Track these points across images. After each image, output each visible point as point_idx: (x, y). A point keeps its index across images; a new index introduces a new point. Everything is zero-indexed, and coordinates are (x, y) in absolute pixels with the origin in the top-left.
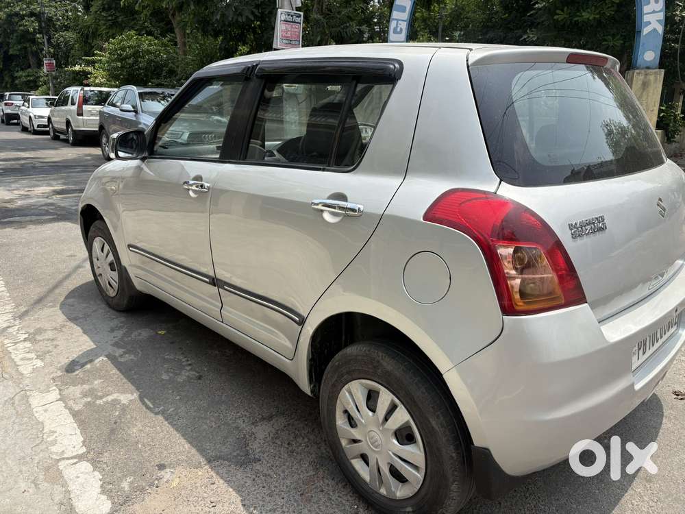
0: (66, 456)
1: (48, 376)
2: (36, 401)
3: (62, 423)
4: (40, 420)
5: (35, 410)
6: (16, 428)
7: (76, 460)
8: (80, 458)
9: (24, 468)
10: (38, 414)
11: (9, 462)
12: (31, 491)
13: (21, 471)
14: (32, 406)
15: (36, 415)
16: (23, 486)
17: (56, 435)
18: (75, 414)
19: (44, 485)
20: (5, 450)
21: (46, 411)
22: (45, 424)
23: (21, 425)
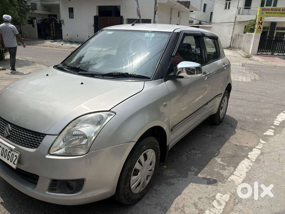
0: (251, 161)
1: (224, 185)
2: (239, 180)
3: (242, 168)
4: (246, 174)
5: (244, 178)
6: (255, 177)
7: (250, 159)
8: (248, 158)
9: (263, 166)
10: (244, 176)
11: (265, 169)
12: (266, 161)
13: (265, 166)
14: (243, 180)
15: (245, 176)
16: (267, 163)
17: (247, 167)
18: (235, 167)
19: (262, 160)
20: (264, 173)
21: (241, 175)
22: (246, 172)
23: (253, 177)
